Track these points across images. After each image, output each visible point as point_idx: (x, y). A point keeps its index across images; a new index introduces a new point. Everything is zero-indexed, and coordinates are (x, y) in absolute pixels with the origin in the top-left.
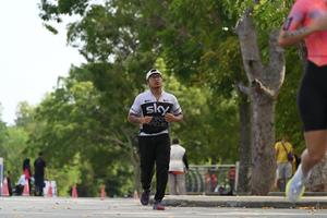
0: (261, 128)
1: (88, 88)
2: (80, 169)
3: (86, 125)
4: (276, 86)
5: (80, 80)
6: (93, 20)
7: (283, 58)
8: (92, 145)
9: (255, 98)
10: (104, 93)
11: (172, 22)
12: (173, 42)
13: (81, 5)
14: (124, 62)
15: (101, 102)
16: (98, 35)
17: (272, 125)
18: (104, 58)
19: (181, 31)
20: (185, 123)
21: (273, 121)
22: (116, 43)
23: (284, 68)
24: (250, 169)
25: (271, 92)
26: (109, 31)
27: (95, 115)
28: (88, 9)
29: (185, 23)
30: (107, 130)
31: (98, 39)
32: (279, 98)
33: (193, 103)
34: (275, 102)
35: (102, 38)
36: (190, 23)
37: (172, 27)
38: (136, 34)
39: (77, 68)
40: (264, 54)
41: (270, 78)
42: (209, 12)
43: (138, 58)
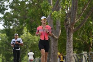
0: (54, 47)
1: (4, 35)
2: (2, 59)
3: (4, 46)
4: (58, 36)
5: (2, 33)
6: (6, 16)
7: (60, 27)
8: (6, 52)
9: (52, 39)
10: (9, 37)
11: (29, 17)
12: (29, 23)
13: (3, 12)
14: (15, 28)
15: (8, 39)
16: (8, 20)
17: (57, 47)
18: (9, 27)
19: (31, 20)
20: (32, 46)
21: (57, 46)
22: (13, 23)
23: (60, 30)
24: (50, 59)
25: (57, 37)
26: (11, 19)
27: (7, 43)
28: (5, 13)
29: (32, 17)
30: (10, 47)
31: (7, 22)
32: (59, 39)
33: (34, 40)
34: (58, 40)
35: (9, 21)
36: (34, 17)
37: (29, 18)
38: (18, 20)
39: (1, 30)
40: (55, 26)
41: (56, 33)
42: (39, 14)
43: (19, 27)
